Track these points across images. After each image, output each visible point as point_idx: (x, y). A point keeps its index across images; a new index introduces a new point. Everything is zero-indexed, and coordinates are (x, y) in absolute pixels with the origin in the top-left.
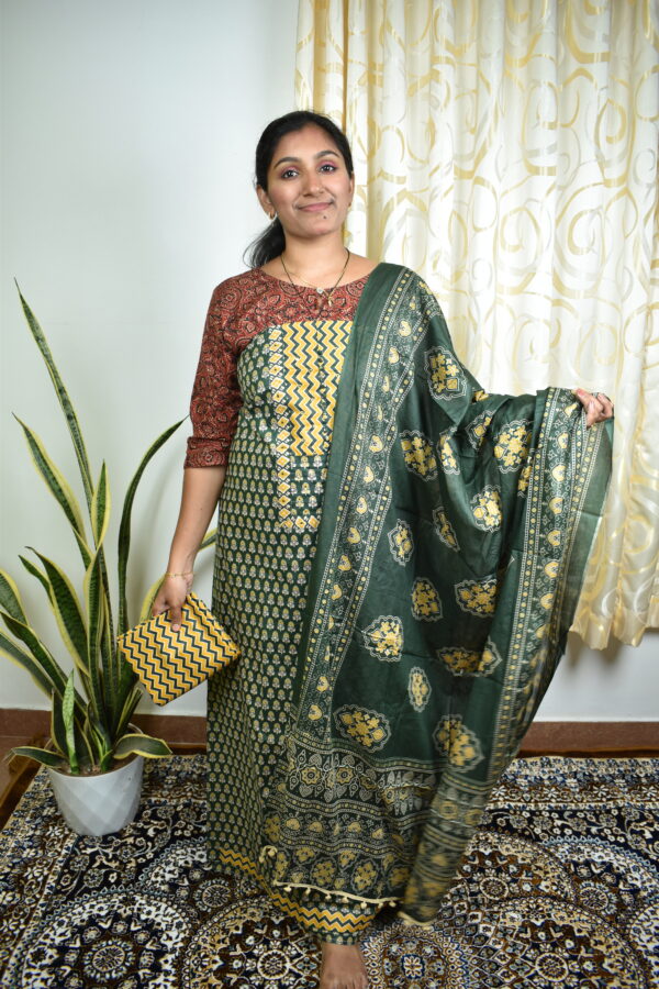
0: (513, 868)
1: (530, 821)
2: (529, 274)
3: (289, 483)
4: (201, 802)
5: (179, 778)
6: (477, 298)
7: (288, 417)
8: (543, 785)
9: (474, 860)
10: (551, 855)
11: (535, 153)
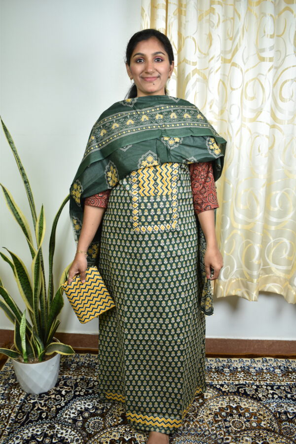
0: (247, 415)
1: (256, 390)
2: (259, 112)
3: (138, 210)
4: (89, 378)
5: (78, 365)
6: (232, 124)
7: (137, 177)
8: (263, 372)
9: (227, 410)
10: (267, 408)
11: (263, 50)
